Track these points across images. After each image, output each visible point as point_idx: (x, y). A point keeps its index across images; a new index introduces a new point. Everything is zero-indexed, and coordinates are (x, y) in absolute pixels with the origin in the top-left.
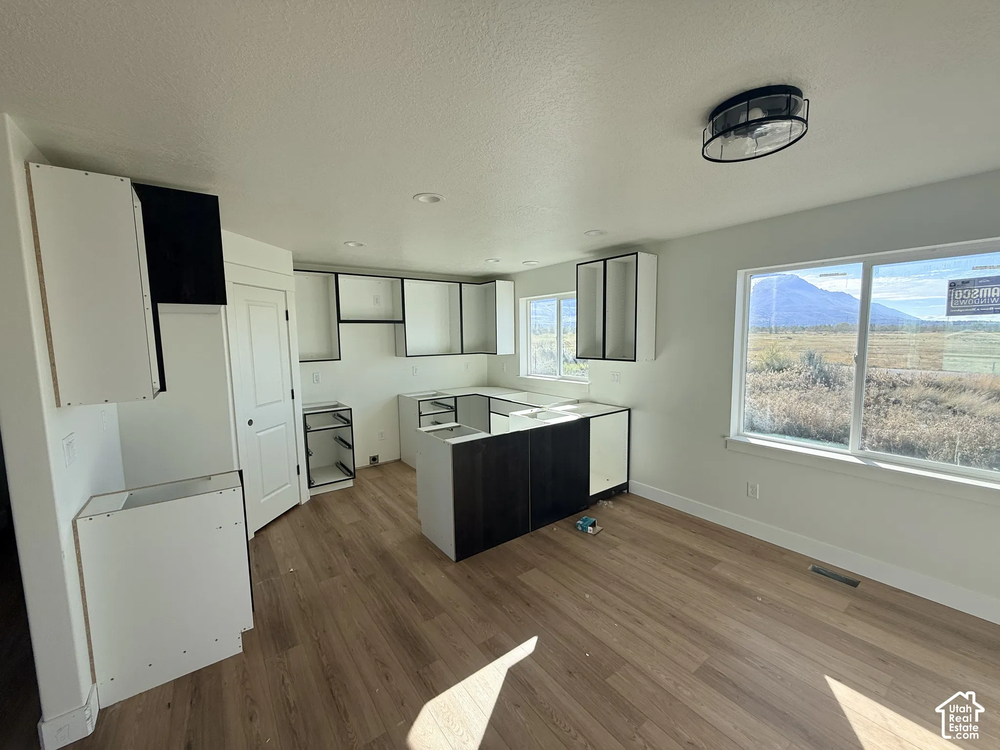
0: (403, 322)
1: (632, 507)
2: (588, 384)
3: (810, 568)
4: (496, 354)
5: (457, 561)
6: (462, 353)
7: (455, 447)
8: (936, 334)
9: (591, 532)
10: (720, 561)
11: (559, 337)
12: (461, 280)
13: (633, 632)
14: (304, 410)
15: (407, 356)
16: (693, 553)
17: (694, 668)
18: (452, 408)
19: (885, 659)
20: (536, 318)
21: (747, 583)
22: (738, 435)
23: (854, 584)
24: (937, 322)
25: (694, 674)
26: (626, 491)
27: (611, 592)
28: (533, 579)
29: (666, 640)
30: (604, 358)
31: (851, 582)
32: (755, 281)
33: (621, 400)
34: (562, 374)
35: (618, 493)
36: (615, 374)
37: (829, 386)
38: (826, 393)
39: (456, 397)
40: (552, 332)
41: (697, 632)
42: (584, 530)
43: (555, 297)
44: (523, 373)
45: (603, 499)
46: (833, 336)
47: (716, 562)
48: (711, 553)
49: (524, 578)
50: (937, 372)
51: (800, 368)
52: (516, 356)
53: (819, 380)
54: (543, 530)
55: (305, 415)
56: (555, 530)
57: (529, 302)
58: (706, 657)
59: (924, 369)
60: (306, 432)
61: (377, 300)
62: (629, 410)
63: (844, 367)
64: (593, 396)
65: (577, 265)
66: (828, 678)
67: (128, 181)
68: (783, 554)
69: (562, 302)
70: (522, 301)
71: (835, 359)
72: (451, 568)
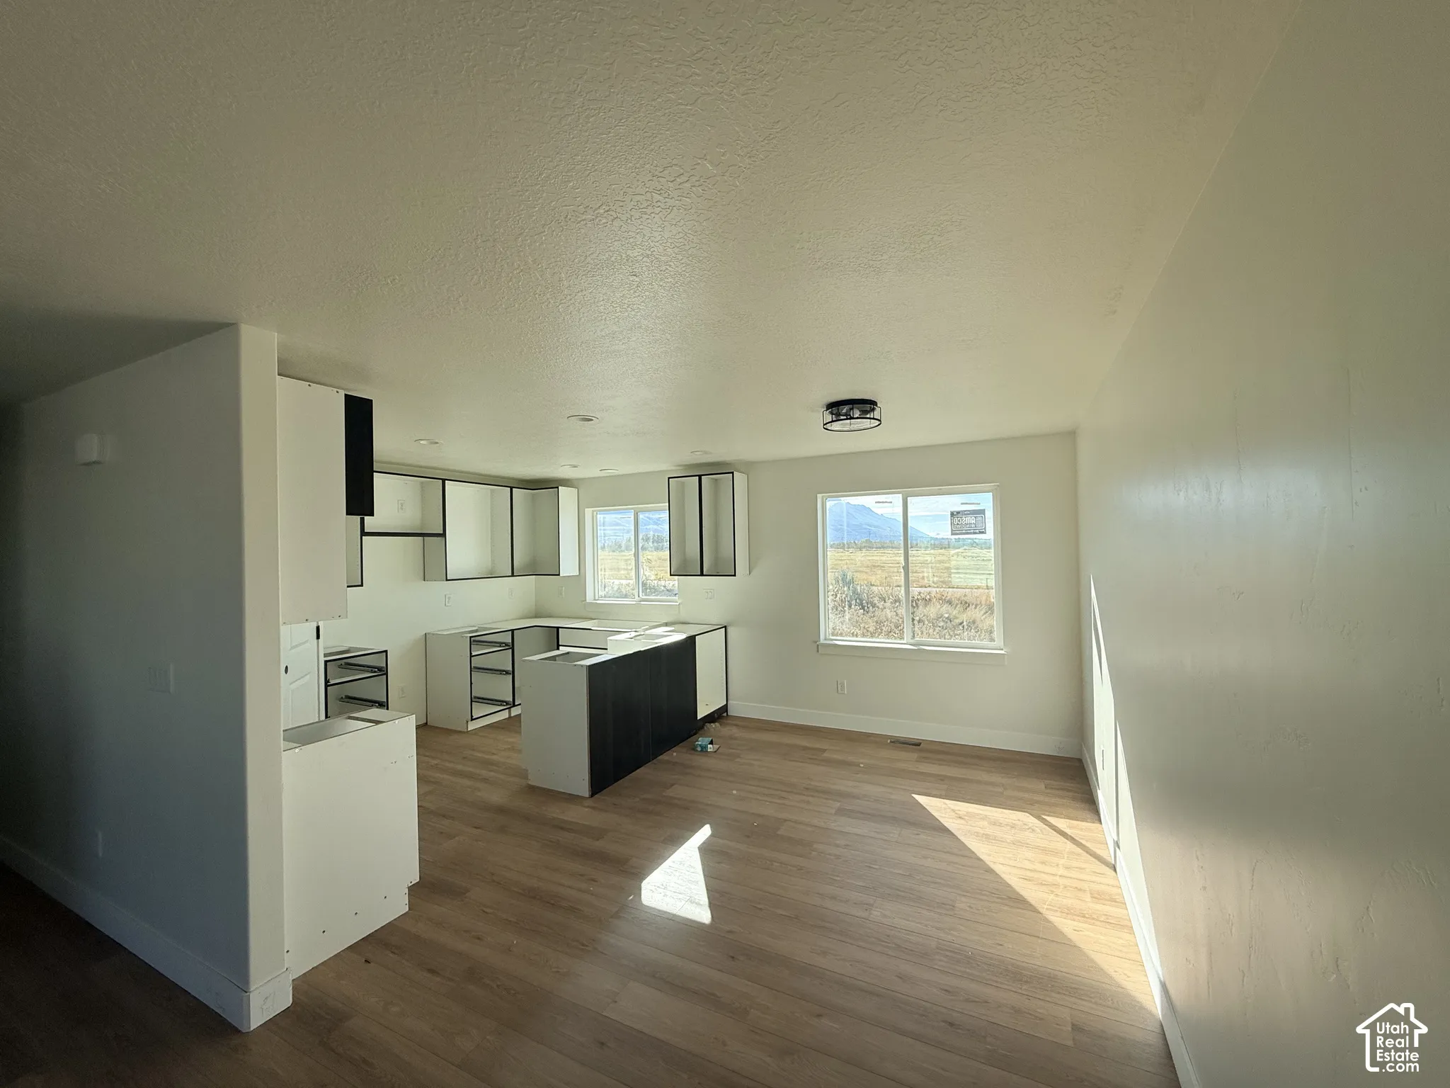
0: (443, 535)
1: (736, 725)
2: (677, 604)
3: (889, 741)
4: (559, 575)
5: (592, 795)
6: (513, 575)
7: (591, 668)
8: (943, 551)
9: (712, 750)
10: (826, 750)
11: (636, 555)
12: (514, 484)
13: (784, 804)
14: (325, 655)
15: (447, 580)
16: (805, 748)
17: (833, 811)
18: (506, 645)
19: (942, 778)
20: (604, 530)
21: (851, 758)
22: (825, 639)
23: (919, 745)
24: (943, 539)
25: (835, 814)
26: (725, 714)
27: (750, 785)
28: (677, 792)
29: (808, 802)
30: (702, 575)
31: (917, 744)
32: (829, 504)
33: (717, 619)
34: (641, 596)
35: (720, 715)
36: (709, 591)
37: (863, 608)
38: (862, 616)
39: (513, 631)
40: (628, 548)
41: (827, 793)
42: (704, 749)
43: (632, 509)
44: (589, 598)
45: (710, 722)
46: (859, 553)
47: (824, 751)
48: (818, 746)
49: (670, 793)
50: (948, 589)
51: (836, 590)
52: (580, 579)
53: (854, 602)
54: (664, 757)
55: (326, 662)
56: (674, 755)
57: (595, 513)
58: (838, 804)
59: (938, 587)
60: (326, 686)
61: (402, 507)
62: (725, 627)
63: (874, 587)
64: (684, 616)
65: (669, 478)
66: (913, 795)
67: (342, 393)
68: (869, 736)
69: (641, 516)
70: (588, 512)
71: (864, 580)
72: (590, 802)
